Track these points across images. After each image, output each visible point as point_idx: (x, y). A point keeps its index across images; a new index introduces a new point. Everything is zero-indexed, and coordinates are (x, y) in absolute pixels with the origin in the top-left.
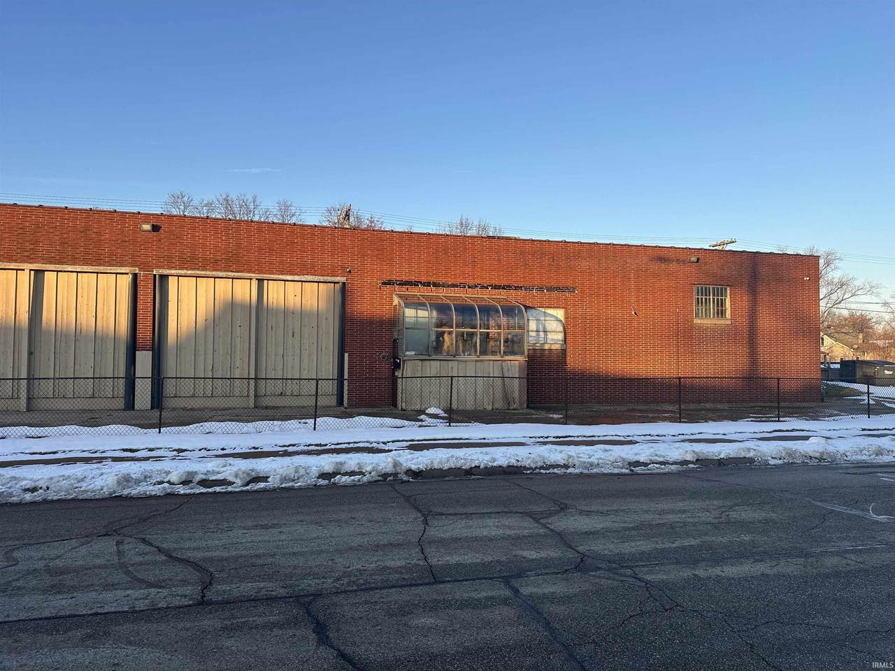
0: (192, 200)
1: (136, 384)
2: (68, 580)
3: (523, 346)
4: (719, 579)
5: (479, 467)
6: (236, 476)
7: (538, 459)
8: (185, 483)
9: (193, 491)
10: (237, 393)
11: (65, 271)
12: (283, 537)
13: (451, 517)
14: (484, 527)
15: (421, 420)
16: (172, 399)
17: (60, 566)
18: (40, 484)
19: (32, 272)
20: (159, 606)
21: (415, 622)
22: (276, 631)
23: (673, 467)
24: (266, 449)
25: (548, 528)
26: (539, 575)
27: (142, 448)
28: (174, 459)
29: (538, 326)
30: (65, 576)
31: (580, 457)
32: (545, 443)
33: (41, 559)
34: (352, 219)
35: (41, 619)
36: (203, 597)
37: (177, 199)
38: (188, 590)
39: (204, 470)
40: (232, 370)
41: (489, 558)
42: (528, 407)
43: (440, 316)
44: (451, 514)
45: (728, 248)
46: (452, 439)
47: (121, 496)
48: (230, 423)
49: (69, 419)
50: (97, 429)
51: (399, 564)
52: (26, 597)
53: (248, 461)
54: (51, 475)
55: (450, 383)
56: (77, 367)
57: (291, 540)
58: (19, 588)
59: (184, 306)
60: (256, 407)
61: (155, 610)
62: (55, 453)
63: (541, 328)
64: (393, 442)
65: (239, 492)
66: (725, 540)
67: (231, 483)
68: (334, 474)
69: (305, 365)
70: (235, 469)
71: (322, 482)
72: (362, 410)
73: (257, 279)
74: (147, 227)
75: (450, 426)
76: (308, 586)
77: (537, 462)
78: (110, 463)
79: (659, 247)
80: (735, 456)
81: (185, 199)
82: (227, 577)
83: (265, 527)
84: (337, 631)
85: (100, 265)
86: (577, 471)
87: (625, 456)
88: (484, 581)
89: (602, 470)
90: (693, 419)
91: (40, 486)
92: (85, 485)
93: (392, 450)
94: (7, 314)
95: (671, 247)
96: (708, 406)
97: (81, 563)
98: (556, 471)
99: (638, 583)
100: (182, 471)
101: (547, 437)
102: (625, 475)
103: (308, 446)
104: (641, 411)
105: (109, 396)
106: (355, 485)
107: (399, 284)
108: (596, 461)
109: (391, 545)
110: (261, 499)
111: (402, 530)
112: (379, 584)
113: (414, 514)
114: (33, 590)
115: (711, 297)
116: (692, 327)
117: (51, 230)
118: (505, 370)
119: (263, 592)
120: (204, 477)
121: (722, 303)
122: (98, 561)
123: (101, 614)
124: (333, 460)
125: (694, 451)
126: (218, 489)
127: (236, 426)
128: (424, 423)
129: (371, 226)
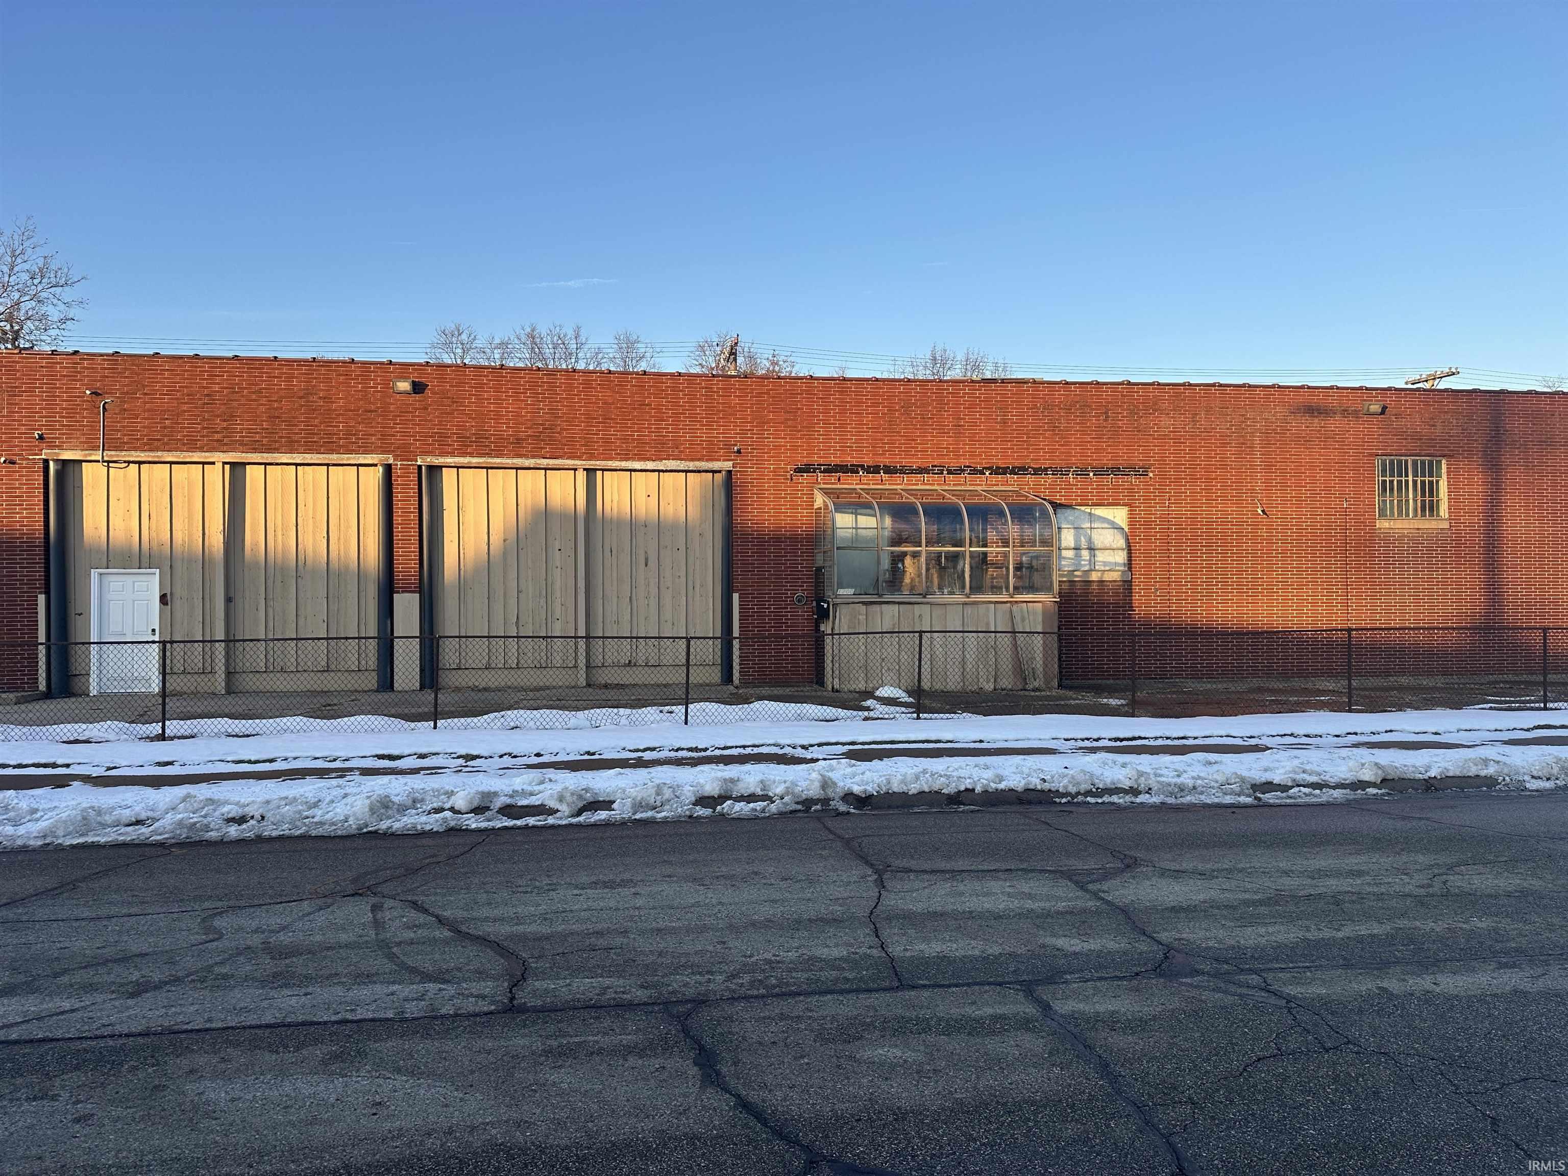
0: (474, 339)
1: (396, 647)
2: (299, 964)
3: (1050, 575)
4: (1428, 998)
5: (973, 790)
6: (561, 799)
7: (1080, 777)
8: (478, 810)
9: (491, 824)
10: (558, 660)
11: (277, 464)
12: (639, 902)
13: (926, 877)
14: (986, 895)
15: (868, 709)
16: (454, 672)
17: (285, 943)
18: (250, 811)
19: (227, 467)
20: (443, 1011)
21: (867, 1054)
22: (632, 1061)
23: (1337, 794)
24: (607, 756)
25: (1103, 899)
26: (1088, 981)
27: (406, 752)
28: (460, 771)
29: (1077, 539)
30: (294, 959)
31: (1161, 776)
32: (1093, 750)
33: (256, 931)
34: (740, 360)
35: (259, 1027)
36: (512, 999)
37: (449, 337)
38: (487, 987)
39: (508, 790)
40: (549, 625)
41: (995, 948)
42: (1060, 686)
43: (897, 526)
44: (925, 872)
45: (1443, 385)
46: (923, 742)
47: (376, 832)
48: (548, 711)
49: (291, 706)
50: (335, 722)
51: (836, 953)
52: (236, 991)
53: (579, 774)
54: (268, 797)
55: (917, 642)
56: (301, 622)
57: (654, 908)
58: (225, 977)
59: (469, 517)
60: (589, 685)
61: (435, 1018)
62: (271, 761)
63: (1084, 543)
64: (820, 745)
65: (566, 825)
66: (1440, 927)
67: (552, 812)
68: (722, 798)
69: (667, 615)
70: (558, 788)
71: (701, 811)
72: (766, 691)
73: (584, 469)
74: (404, 386)
75: (918, 718)
76: (684, 986)
77: (1078, 783)
78: (357, 778)
79: (1309, 387)
80: (1458, 773)
81: (464, 337)
82: (551, 967)
83: (610, 885)
84: (735, 1064)
85: (331, 451)
86: (1155, 799)
87: (1245, 774)
88: (987, 988)
89: (1203, 797)
90: (1374, 706)
91: (251, 814)
92: (320, 813)
93: (817, 760)
94: (190, 535)
95: (1332, 388)
96: (1404, 680)
97: (318, 938)
98: (1115, 799)
99: (1273, 1000)
100: (473, 791)
101: (1097, 740)
102: (1246, 806)
103: (677, 750)
104: (1272, 691)
105: (353, 668)
106: (757, 818)
107: (825, 471)
108: (1190, 783)
109: (822, 920)
110: (602, 838)
111: (840, 896)
112: (805, 987)
113: (857, 871)
114: (246, 981)
115: (1410, 478)
116: (1372, 535)
117: (254, 397)
118: (1018, 619)
119: (610, 994)
120: (509, 801)
121: (1431, 489)
122: (344, 937)
123: (352, 1022)
124: (720, 774)
125: (1376, 764)
126: (532, 821)
127: (558, 716)
128: (872, 714)
129: (774, 371)
